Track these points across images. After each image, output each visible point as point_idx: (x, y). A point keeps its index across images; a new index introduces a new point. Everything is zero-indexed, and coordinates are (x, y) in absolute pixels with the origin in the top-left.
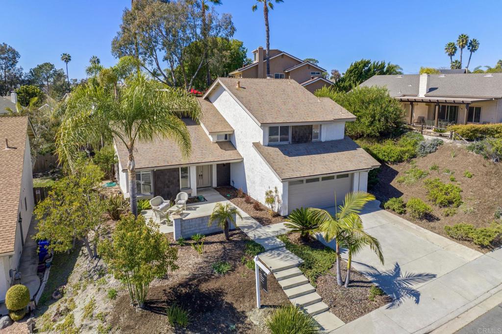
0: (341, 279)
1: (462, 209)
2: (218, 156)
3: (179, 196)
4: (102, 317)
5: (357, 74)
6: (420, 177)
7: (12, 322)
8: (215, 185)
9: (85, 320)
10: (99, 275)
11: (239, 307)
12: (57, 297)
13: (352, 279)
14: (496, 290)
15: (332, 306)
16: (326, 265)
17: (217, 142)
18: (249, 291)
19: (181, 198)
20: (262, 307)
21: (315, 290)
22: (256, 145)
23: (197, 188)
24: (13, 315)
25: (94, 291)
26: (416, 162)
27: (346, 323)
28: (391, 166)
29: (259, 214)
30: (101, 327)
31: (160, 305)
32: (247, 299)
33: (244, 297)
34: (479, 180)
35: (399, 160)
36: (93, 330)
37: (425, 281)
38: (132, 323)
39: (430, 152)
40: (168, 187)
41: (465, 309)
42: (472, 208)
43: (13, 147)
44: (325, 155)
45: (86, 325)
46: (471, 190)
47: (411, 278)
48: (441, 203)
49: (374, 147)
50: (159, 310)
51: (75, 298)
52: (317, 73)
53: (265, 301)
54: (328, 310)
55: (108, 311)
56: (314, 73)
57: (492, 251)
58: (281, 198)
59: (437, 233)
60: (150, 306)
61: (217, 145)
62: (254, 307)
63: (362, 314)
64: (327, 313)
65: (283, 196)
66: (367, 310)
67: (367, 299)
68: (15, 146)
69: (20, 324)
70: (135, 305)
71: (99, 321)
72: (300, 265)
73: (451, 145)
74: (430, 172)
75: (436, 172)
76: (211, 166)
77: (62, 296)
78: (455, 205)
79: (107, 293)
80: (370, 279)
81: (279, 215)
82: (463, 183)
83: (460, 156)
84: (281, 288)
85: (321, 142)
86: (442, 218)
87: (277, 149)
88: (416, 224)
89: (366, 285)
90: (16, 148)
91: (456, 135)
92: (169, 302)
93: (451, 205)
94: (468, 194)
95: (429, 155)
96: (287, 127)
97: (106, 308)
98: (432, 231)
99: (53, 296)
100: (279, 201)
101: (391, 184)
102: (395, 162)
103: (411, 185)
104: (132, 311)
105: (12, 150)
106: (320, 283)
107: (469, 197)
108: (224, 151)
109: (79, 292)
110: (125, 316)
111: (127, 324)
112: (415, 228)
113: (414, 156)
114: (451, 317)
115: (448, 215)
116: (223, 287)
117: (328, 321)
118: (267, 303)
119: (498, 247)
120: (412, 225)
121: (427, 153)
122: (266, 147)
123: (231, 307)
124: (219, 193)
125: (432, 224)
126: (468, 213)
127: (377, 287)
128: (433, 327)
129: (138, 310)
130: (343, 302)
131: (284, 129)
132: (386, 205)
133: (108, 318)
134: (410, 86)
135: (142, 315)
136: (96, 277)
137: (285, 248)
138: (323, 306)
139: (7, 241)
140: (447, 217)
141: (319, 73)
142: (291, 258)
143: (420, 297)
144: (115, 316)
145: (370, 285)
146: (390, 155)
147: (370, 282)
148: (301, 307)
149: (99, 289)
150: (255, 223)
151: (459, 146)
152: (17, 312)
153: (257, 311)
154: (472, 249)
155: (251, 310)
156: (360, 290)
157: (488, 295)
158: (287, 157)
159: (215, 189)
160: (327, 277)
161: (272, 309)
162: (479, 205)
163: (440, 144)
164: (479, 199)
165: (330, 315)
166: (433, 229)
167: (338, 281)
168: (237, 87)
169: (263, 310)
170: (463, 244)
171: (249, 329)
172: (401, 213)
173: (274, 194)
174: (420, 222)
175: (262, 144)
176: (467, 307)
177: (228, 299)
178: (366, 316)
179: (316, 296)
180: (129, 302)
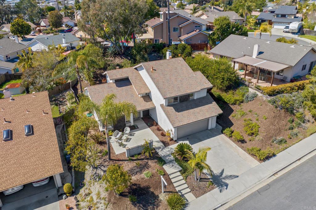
0: (196, 178)
1: (257, 138)
2: (143, 106)
3: (126, 129)
4: (104, 199)
5: (222, 31)
6: (243, 115)
7: (67, 197)
8: (142, 116)
9: (98, 200)
10: (99, 179)
11: (156, 193)
12: (82, 186)
13: (201, 177)
14: (259, 182)
15: (192, 190)
16: (191, 170)
17: (142, 97)
18: (159, 186)
19: (127, 130)
20: (164, 192)
21: (186, 183)
22: (162, 106)
23: (133, 119)
24: (67, 194)
25: (98, 186)
26: (242, 106)
27: (197, 198)
28: (231, 106)
29: (164, 139)
30: (105, 203)
31: (125, 194)
32: (159, 189)
33: (157, 188)
34: (269, 121)
35: (234, 104)
36: (102, 204)
37: (233, 179)
38: (116, 201)
39: (250, 101)
40: (120, 123)
41: (244, 192)
42: (262, 138)
43: (46, 112)
44: (195, 109)
45: (99, 202)
46: (264, 127)
47: (227, 177)
48: (249, 134)
49: (223, 95)
50: (125, 196)
51: (91, 188)
52: (198, 27)
53: (165, 190)
54: (190, 192)
55: (106, 196)
56: (197, 27)
57: (264, 162)
58: (173, 133)
59: (244, 150)
60: (122, 195)
61: (142, 98)
62: (161, 192)
63: (203, 194)
64: (190, 193)
65: (174, 132)
66: (205, 192)
67: (206, 187)
68: (47, 112)
69: (71, 197)
70: (116, 194)
71: (103, 200)
72: (180, 171)
73: (261, 98)
74: (248, 113)
75: (250, 114)
76: (140, 112)
77: (84, 186)
78: (255, 135)
79: (104, 189)
80: (209, 177)
81: (173, 140)
82: (261, 122)
83: (264, 105)
84: (172, 183)
85: (194, 100)
86: (248, 142)
87: (172, 108)
88: (235, 143)
89: (207, 180)
90: (48, 113)
91: (264, 92)
92: (129, 193)
93: (253, 135)
94: (262, 129)
95: (249, 102)
96: (177, 97)
97: (105, 195)
98: (241, 148)
99: (80, 185)
100: (173, 134)
101: (229, 117)
102: (232, 104)
103: (238, 120)
104: (115, 197)
105: (46, 115)
106: (188, 180)
107: (262, 131)
108: (146, 102)
109: (92, 185)
110: (113, 199)
111: (114, 202)
112: (234, 146)
113: (242, 102)
114: (237, 195)
115: (250, 141)
116: (149, 184)
117: (190, 197)
118: (166, 191)
119: (268, 159)
120: (233, 145)
121: (248, 101)
122: (167, 107)
123: (153, 193)
124: (144, 122)
125: (243, 145)
126: (260, 140)
127: (211, 181)
128: (229, 200)
129: (117, 196)
130: (197, 189)
131: (176, 99)
132: (224, 132)
133: (107, 199)
134: (249, 48)
135: (119, 198)
136: (97, 179)
137: (174, 161)
138: (189, 190)
139: (59, 166)
140: (250, 142)
141: (199, 27)
142: (178, 168)
143: (228, 187)
144: (109, 199)
145: (209, 180)
146: (230, 101)
147: (209, 179)
148: (180, 191)
149: (100, 186)
150: (162, 146)
151: (264, 99)
152: (69, 193)
153: (163, 194)
154: (256, 160)
155: (160, 194)
156: (204, 183)
157: (255, 185)
158: (177, 113)
159: (142, 118)
160: (191, 177)
161: (168, 193)
162: (266, 136)
163: (255, 97)
164: (267, 132)
165: (191, 194)
166: (242, 148)
167: (195, 179)
168: (152, 69)
169: (165, 193)
170: (253, 157)
171: (160, 202)
172: (230, 137)
173: (170, 132)
174: (238, 143)
175: (165, 105)
176: (245, 191)
177: (152, 190)
178: (205, 195)
179: (186, 186)
180: (113, 193)
